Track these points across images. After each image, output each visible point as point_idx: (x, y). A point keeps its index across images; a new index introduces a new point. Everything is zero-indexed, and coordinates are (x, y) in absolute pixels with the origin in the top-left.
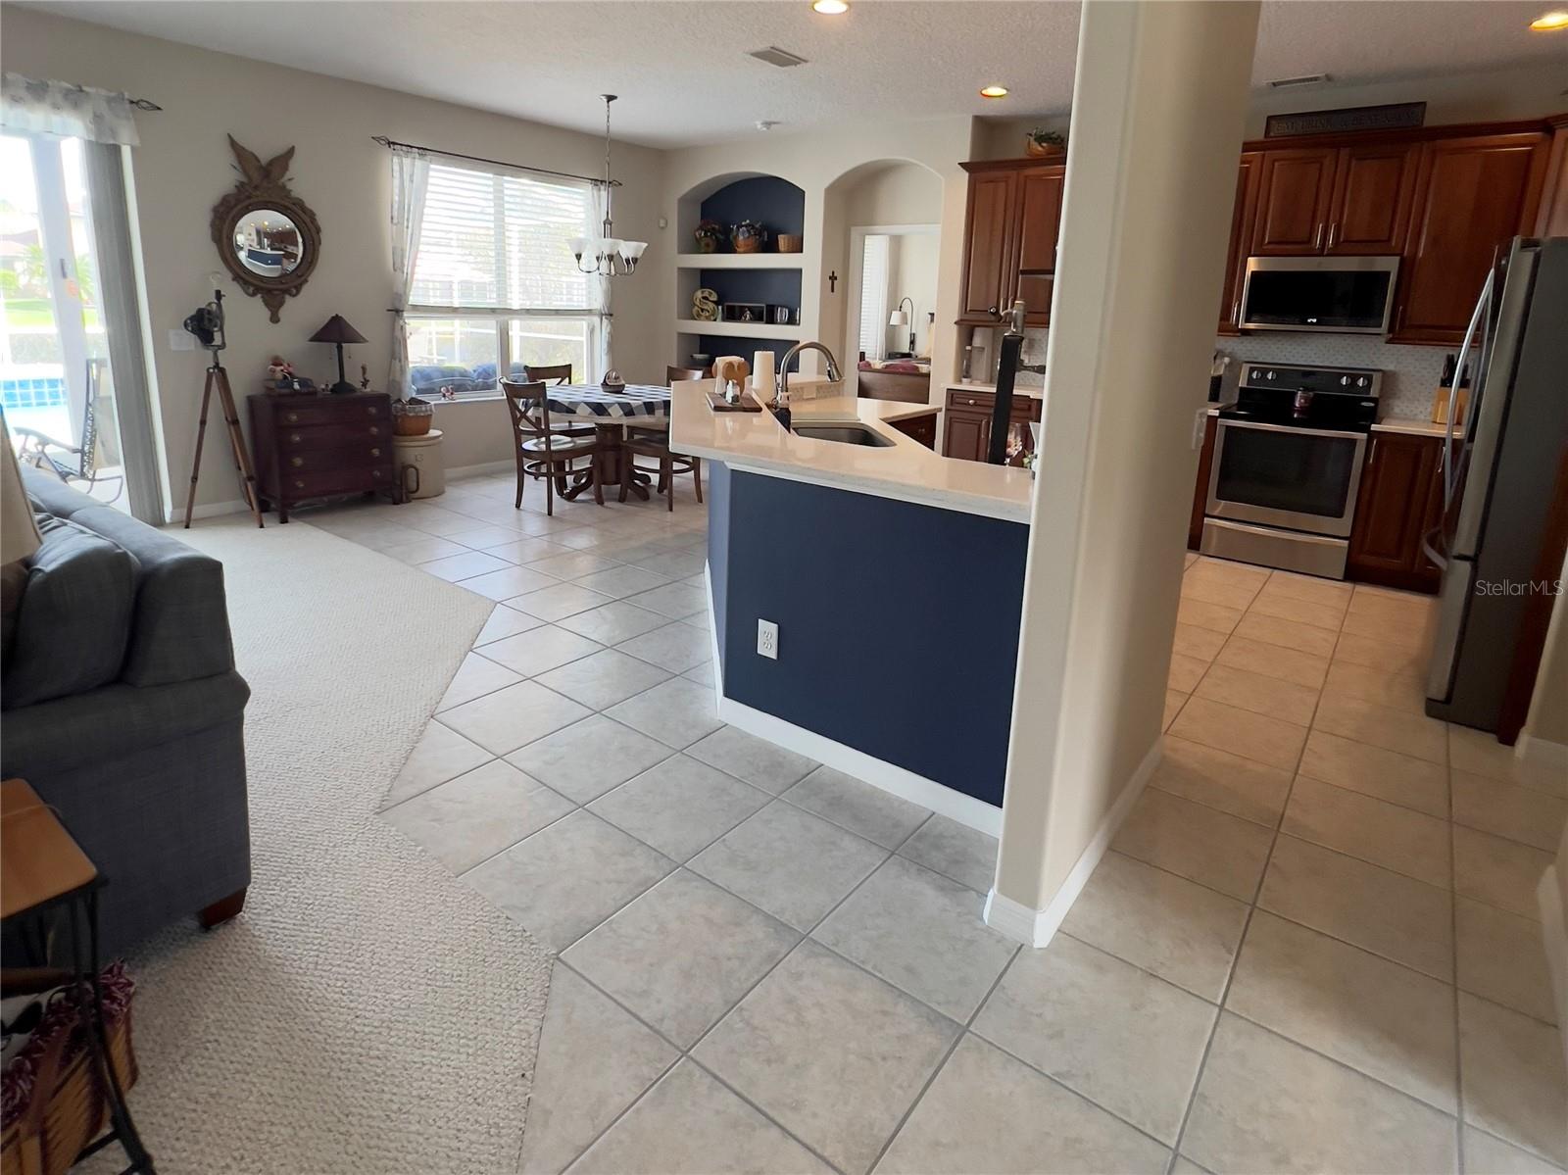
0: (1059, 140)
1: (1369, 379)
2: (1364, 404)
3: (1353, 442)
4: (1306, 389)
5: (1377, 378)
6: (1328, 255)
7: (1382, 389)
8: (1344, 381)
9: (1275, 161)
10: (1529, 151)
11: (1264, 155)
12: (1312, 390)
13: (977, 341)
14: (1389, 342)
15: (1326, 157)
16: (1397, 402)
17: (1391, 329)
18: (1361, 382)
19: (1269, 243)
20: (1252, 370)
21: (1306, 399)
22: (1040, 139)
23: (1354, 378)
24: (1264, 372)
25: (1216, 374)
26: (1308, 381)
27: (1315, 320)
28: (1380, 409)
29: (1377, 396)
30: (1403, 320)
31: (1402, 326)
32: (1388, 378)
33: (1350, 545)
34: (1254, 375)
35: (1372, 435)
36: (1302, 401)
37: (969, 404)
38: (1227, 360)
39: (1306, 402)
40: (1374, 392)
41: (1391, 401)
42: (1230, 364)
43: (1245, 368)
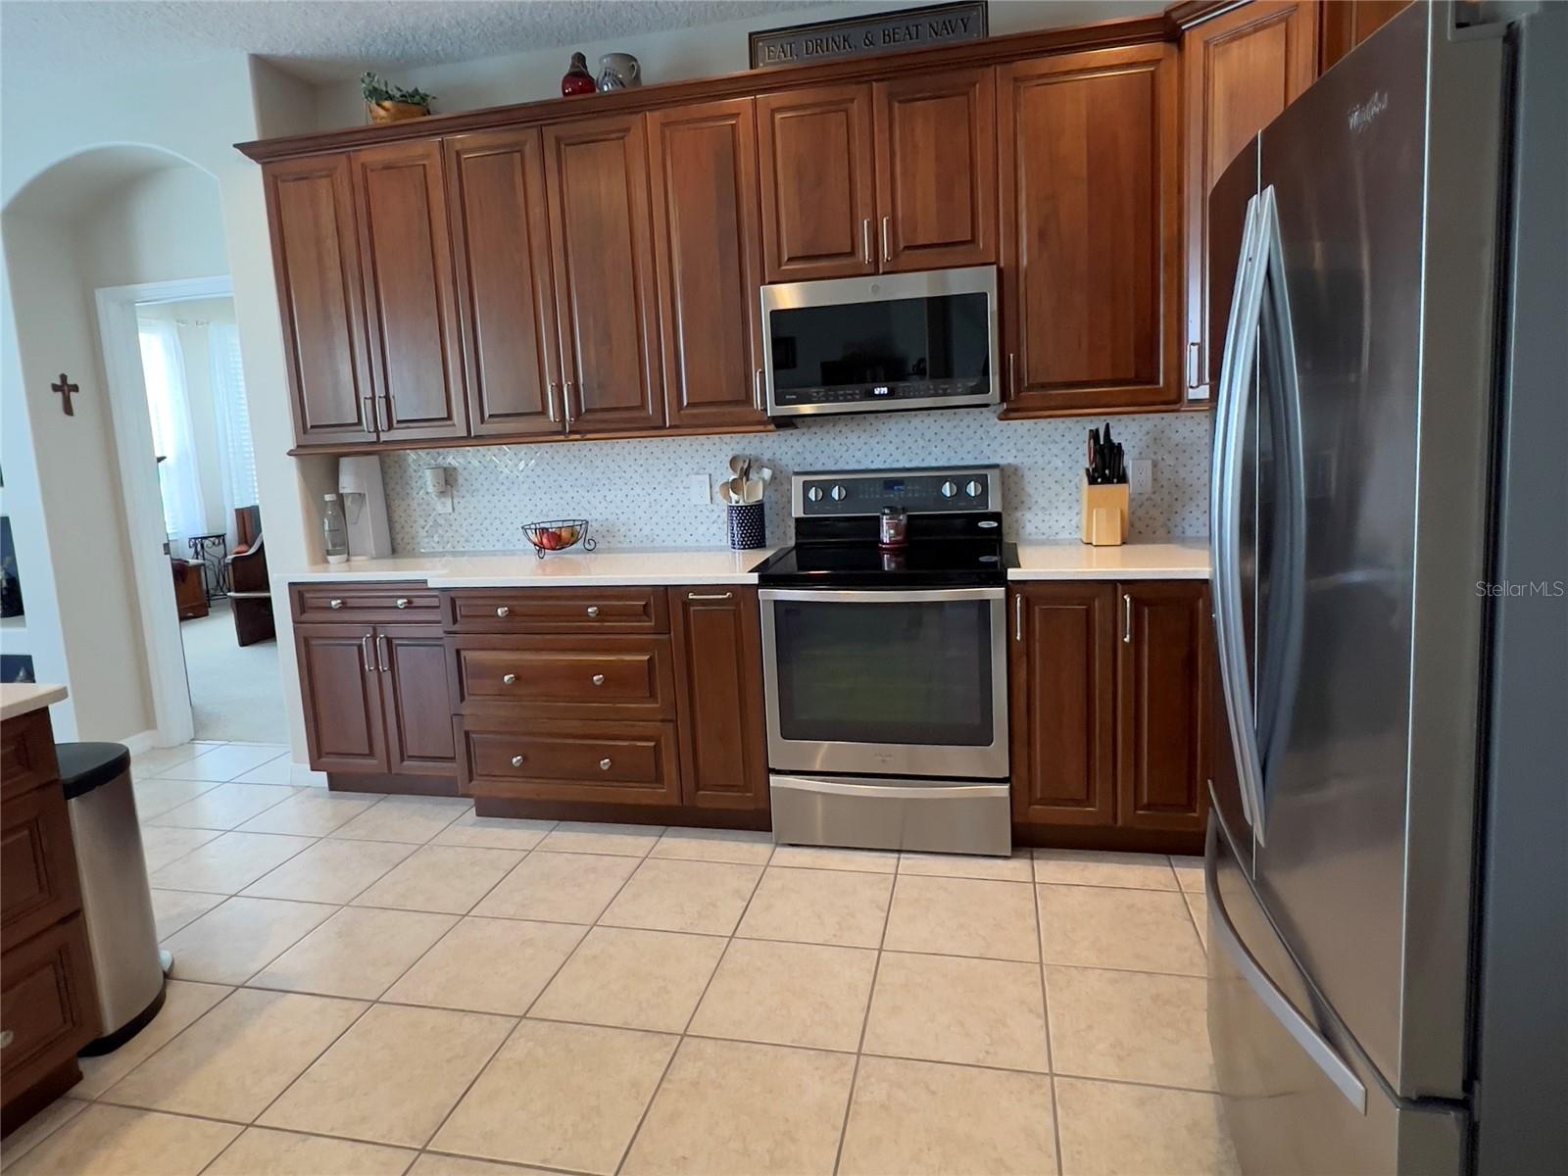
0: (417, 98)
1: (982, 481)
2: (983, 524)
3: (984, 605)
4: (894, 511)
5: (993, 478)
6: (884, 273)
7: (1004, 497)
8: (947, 490)
9: (773, 111)
10: (1152, 73)
11: (755, 102)
12: (904, 510)
13: (347, 484)
14: (1005, 416)
15: (852, 100)
16: (1029, 515)
17: (1004, 396)
18: (972, 489)
19: (791, 259)
20: (807, 486)
21: (896, 527)
22: (377, 95)
23: (960, 483)
24: (825, 487)
25: (752, 501)
26: (893, 496)
27: (884, 390)
28: (1005, 529)
29: (999, 510)
30: (1019, 380)
31: (1018, 391)
32: (1009, 476)
33: (1012, 790)
34: (812, 495)
35: (1012, 588)
36: (892, 532)
37: (330, 608)
38: (767, 473)
39: (897, 533)
40: (994, 505)
41: (1019, 514)
42: (774, 478)
43: (797, 483)
